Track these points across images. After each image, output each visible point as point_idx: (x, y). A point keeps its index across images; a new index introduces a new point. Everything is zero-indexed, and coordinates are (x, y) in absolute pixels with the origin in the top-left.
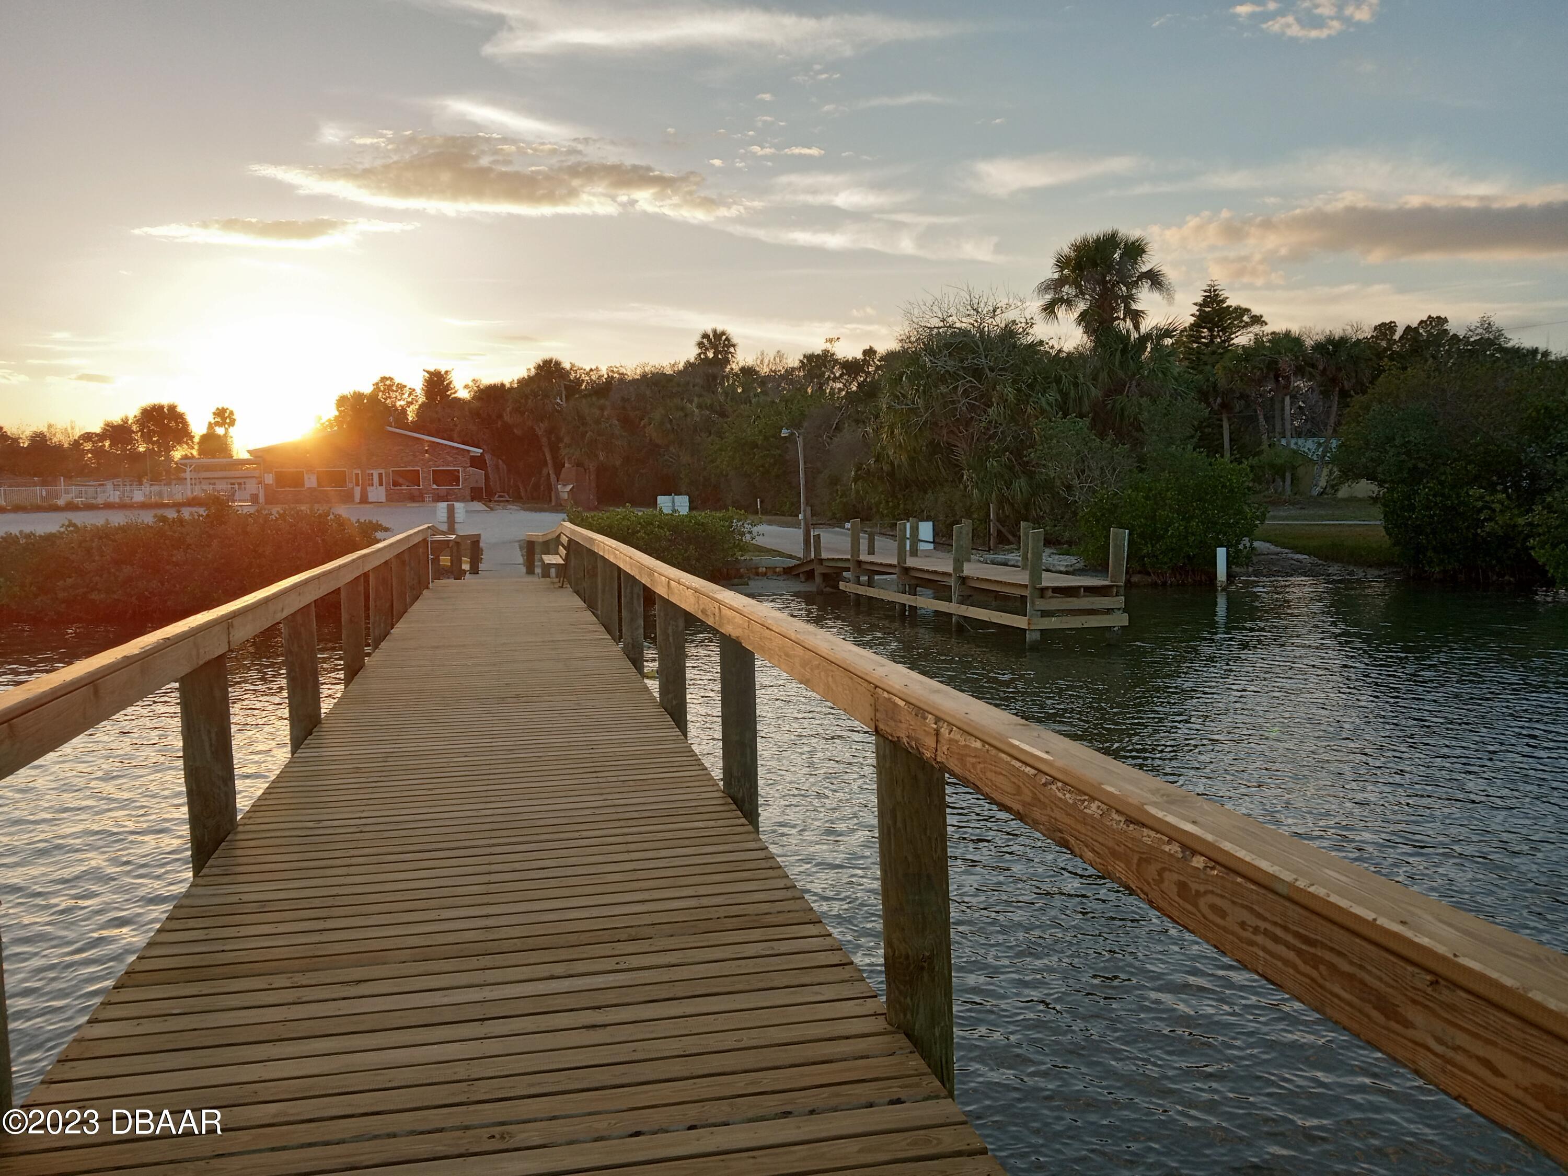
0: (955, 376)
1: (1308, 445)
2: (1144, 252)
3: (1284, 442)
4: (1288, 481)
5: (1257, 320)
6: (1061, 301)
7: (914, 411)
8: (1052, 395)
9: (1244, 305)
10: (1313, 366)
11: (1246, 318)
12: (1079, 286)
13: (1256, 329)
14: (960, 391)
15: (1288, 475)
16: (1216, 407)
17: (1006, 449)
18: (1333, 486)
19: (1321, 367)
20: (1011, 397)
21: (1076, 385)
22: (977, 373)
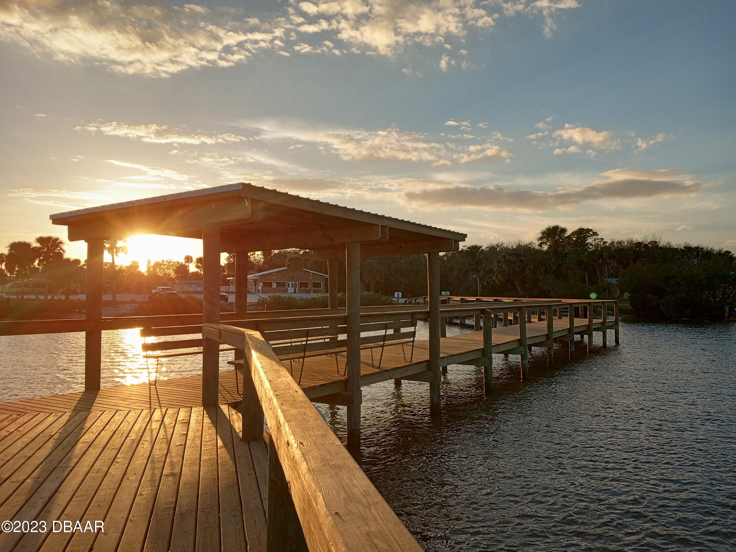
0: (516, 262)
1: (614, 281)
2: (566, 231)
3: (605, 279)
4: (607, 293)
5: (595, 234)
6: (543, 243)
7: (504, 271)
8: (544, 269)
9: (590, 228)
10: (614, 256)
11: (591, 233)
12: (548, 239)
13: (595, 237)
14: (517, 266)
15: (607, 291)
16: (583, 268)
17: (531, 282)
18: (622, 295)
19: (617, 257)
20: (532, 269)
21: (549, 265)
22: (521, 261)
